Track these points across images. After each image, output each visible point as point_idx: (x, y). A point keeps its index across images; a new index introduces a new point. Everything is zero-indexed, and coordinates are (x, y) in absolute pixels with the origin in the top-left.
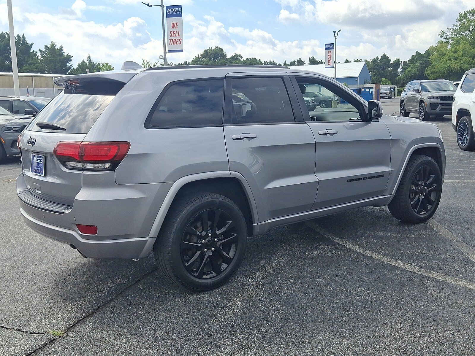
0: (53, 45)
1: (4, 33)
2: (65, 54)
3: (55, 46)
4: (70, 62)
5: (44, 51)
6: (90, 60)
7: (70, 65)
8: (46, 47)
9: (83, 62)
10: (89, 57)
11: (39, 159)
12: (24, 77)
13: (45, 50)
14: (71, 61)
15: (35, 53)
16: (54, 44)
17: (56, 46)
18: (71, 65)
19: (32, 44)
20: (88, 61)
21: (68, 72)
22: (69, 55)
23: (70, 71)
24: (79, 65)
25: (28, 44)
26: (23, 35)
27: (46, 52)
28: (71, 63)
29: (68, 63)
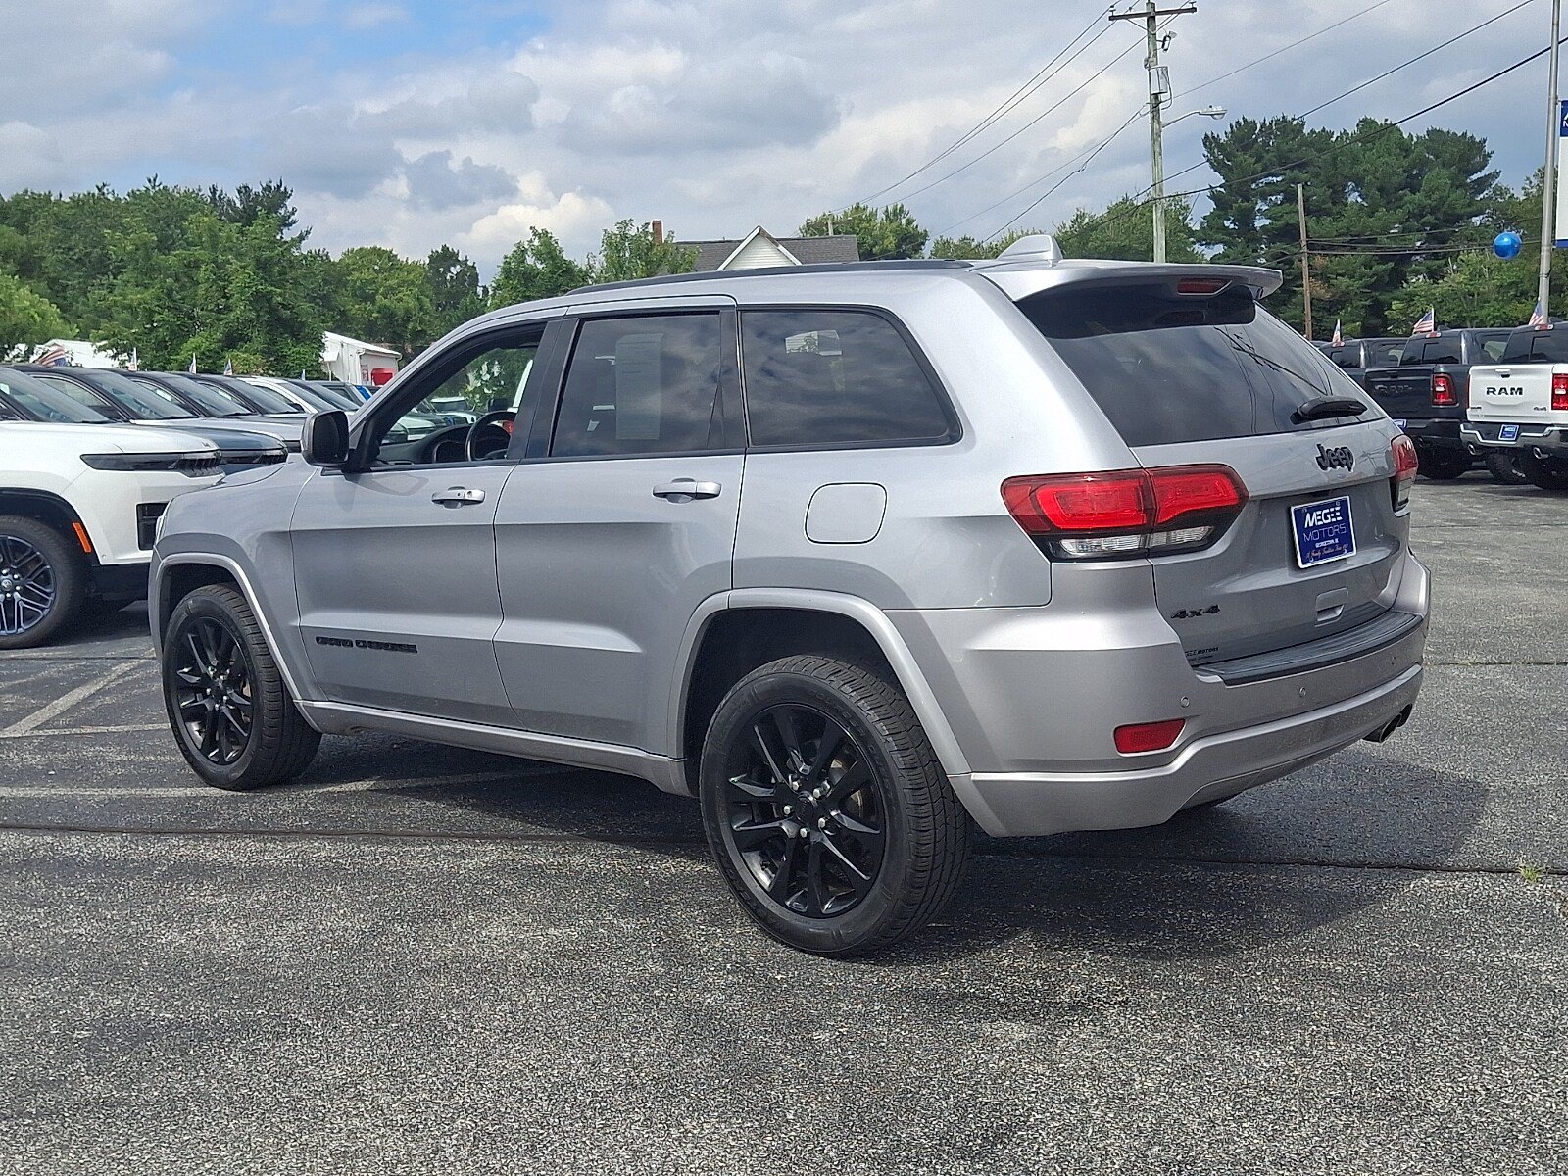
11: (1330, 513)
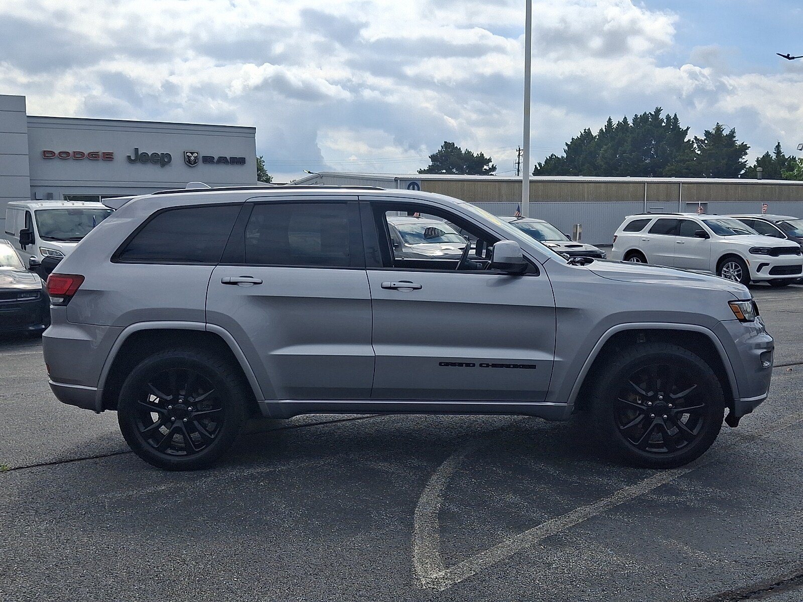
0: (719, 129)
1: (647, 113)
2: (738, 143)
3: (721, 130)
4: (743, 157)
5: (703, 139)
6: (780, 151)
7: (743, 161)
8: (707, 133)
9: (767, 155)
10: (778, 146)
12: (631, 184)
13: (705, 138)
14: (746, 154)
15: (691, 142)
16: (722, 127)
17: (723, 130)
18: (746, 162)
19: (688, 129)
20: (775, 153)
21: (741, 173)
22: (744, 144)
23: (743, 172)
24: (758, 161)
25: (681, 130)
26: (676, 115)
27: (706, 142)
28: (745, 158)
29: (742, 158)
